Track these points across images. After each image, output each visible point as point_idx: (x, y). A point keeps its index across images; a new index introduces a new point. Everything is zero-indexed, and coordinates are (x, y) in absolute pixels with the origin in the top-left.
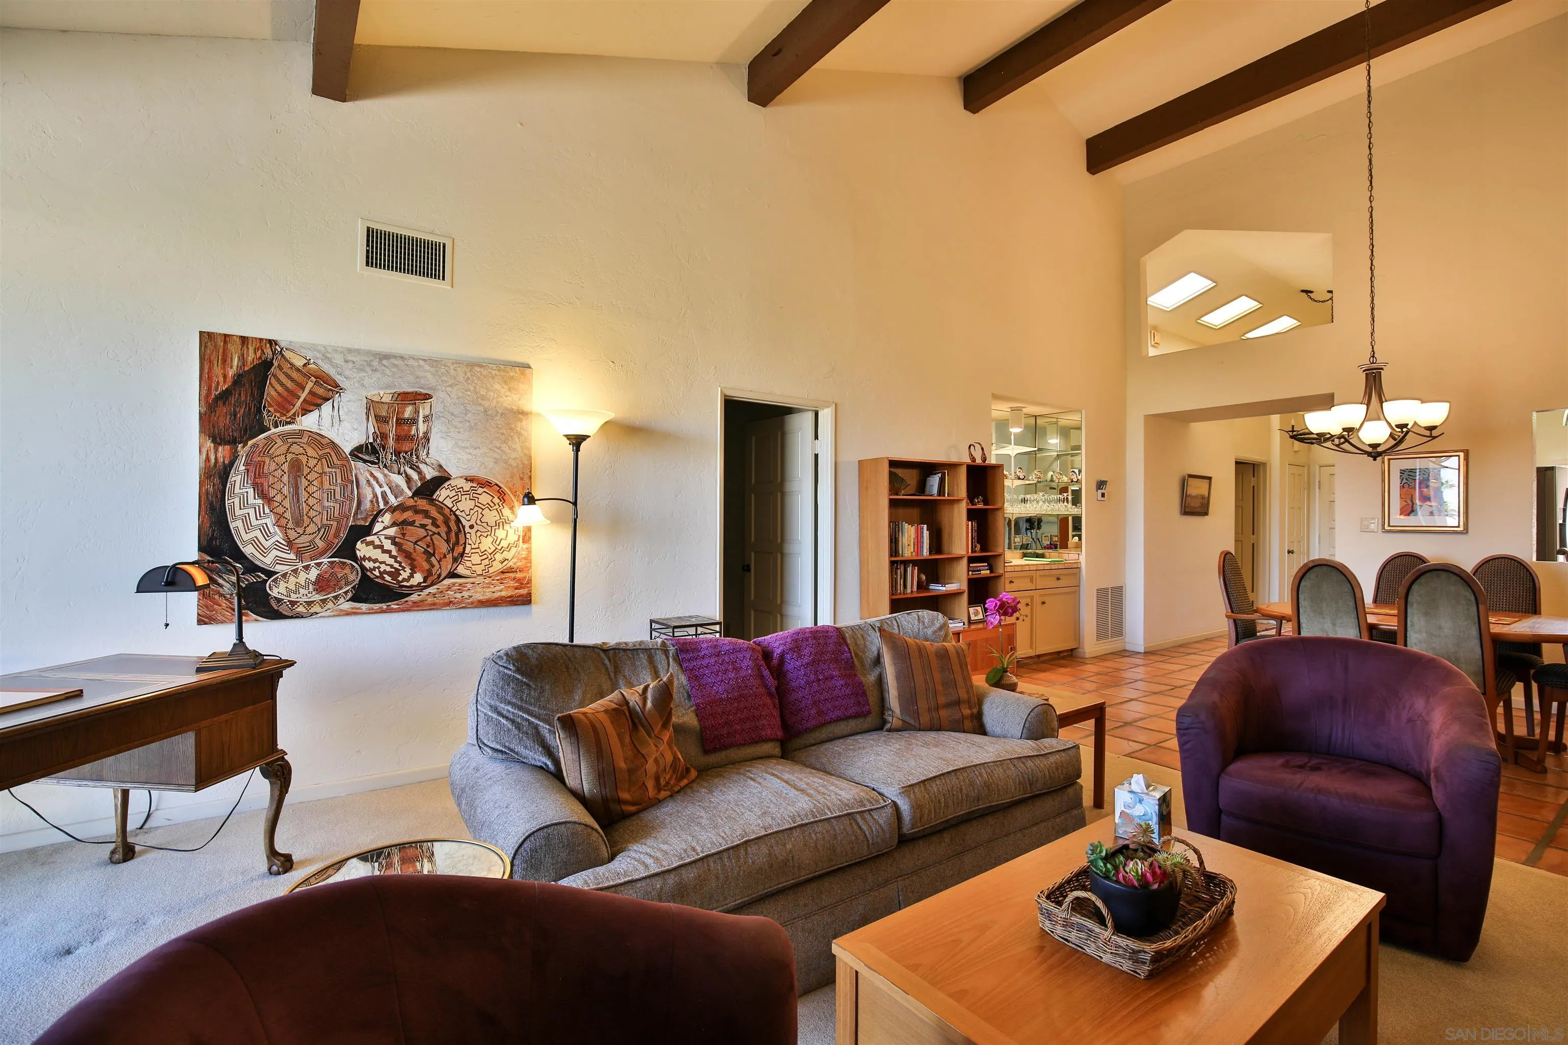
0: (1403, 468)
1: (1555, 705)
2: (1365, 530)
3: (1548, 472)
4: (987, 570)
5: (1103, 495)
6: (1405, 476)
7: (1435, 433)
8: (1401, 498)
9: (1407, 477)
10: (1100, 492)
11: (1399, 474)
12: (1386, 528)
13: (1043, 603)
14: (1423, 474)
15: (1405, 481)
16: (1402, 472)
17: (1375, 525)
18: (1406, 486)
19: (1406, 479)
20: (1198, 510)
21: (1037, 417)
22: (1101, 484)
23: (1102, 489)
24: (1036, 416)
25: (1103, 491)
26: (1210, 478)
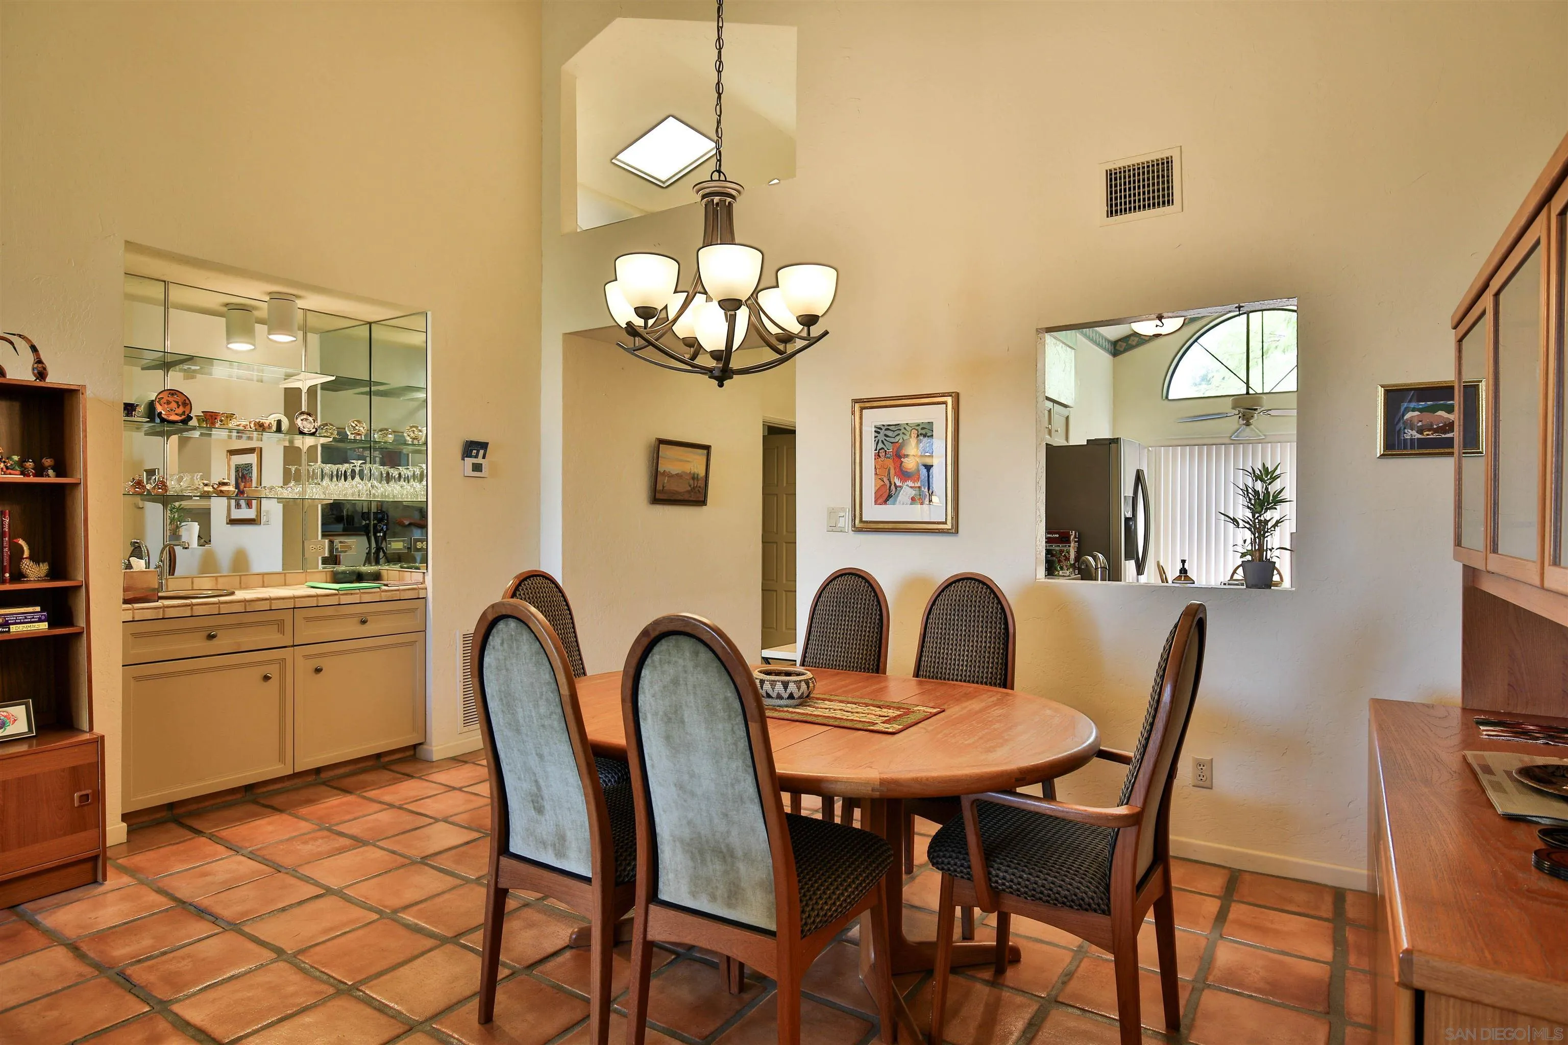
0: (879, 424)
1: (958, 909)
2: (833, 528)
3: (1113, 446)
4: (40, 621)
5: (477, 468)
6: (881, 437)
7: (815, 331)
8: (876, 474)
9: (883, 438)
10: (469, 461)
11: (874, 434)
12: (857, 526)
13: (318, 670)
14: (903, 433)
15: (880, 445)
16: (878, 430)
17: (845, 522)
18: (882, 454)
19: (882, 441)
20: (686, 497)
21: (373, 325)
22: (473, 448)
23: (476, 457)
24: (370, 324)
25: (479, 460)
26: (707, 448)
